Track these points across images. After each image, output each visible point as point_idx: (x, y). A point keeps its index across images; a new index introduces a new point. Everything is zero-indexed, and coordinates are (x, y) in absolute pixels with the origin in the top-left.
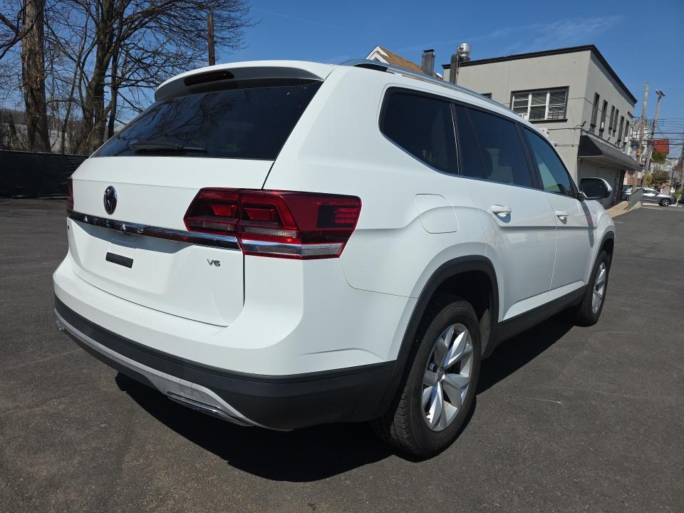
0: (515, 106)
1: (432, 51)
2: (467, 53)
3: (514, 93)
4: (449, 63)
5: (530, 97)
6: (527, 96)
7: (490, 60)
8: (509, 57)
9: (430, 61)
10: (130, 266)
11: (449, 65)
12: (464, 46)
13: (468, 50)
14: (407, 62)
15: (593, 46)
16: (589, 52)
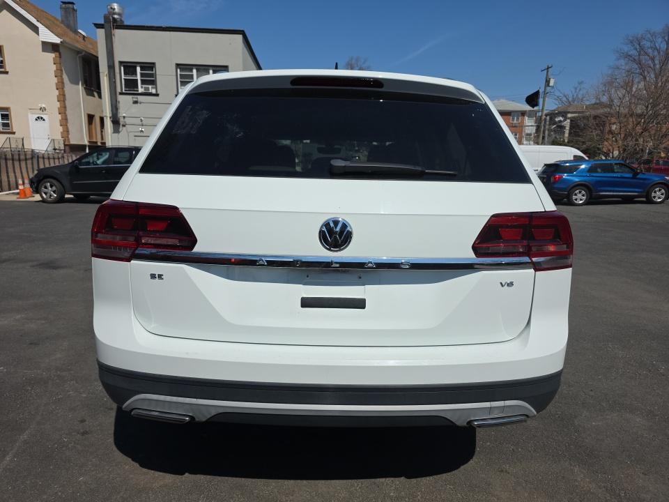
0: (181, 78)
1: (73, 3)
2: (119, 14)
3: (178, 65)
4: (103, 23)
5: (195, 71)
6: (191, 70)
7: (147, 27)
8: (167, 27)
9: (72, 15)
10: (363, 307)
11: (103, 25)
12: (115, 6)
13: (121, 12)
14: (42, 11)
15: (243, 31)
16: (240, 37)
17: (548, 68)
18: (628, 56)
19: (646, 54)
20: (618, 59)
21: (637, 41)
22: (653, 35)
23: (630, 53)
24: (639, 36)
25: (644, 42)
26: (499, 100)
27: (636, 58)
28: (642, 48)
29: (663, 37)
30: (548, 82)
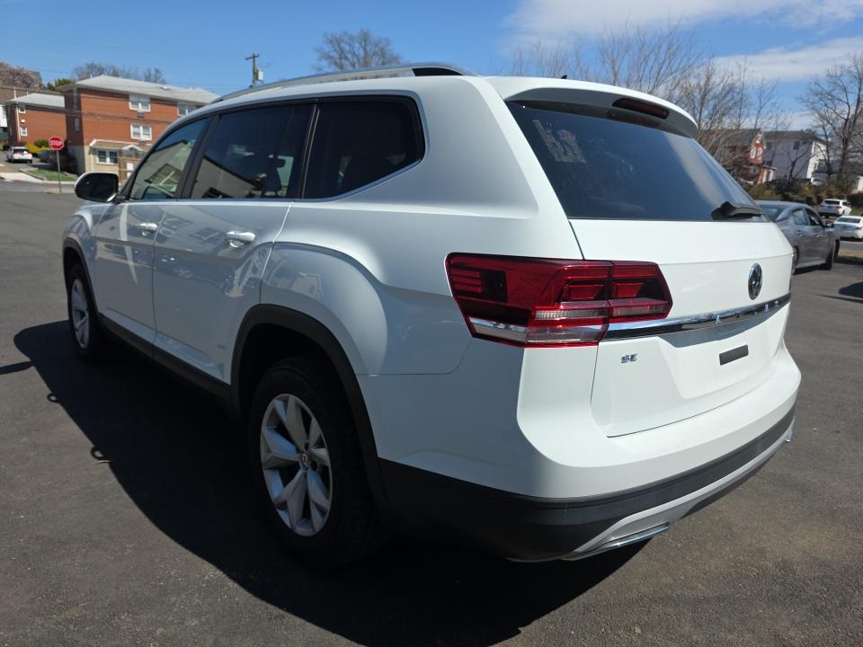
17: (254, 57)
18: (329, 57)
19: (346, 58)
20: (320, 60)
21: (335, 41)
22: (351, 38)
23: (332, 54)
24: (338, 37)
25: (343, 45)
26: (194, 88)
27: (338, 61)
28: (342, 51)
29: (360, 43)
30: (256, 74)
